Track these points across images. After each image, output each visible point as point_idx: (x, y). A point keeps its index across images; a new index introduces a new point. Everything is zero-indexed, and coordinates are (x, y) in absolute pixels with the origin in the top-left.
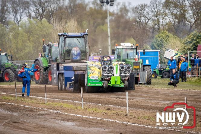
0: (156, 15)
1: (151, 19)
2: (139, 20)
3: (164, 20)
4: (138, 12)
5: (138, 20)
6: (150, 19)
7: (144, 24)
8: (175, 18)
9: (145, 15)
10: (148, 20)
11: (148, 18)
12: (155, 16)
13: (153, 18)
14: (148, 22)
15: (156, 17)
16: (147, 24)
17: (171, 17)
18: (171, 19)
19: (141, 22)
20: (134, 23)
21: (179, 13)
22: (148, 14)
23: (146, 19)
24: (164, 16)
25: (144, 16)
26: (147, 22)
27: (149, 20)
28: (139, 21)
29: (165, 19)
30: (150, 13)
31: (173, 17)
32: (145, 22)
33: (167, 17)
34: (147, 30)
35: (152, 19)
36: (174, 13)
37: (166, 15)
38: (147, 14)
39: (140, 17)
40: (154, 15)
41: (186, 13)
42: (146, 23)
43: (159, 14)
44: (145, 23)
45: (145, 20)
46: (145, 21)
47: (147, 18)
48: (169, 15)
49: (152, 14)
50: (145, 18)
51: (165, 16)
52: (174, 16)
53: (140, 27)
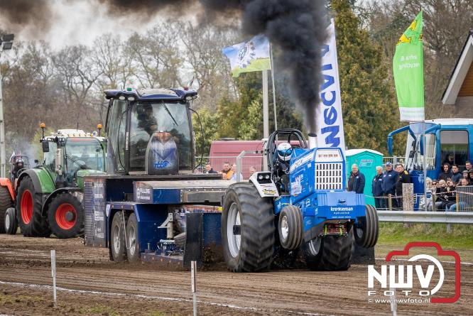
0: (109, 72)
1: (96, 81)
2: (69, 83)
3: (127, 82)
4: (65, 65)
5: (66, 84)
6: (94, 81)
7: (79, 94)
8: (153, 78)
9: (81, 72)
10: (89, 84)
11: (90, 78)
12: (106, 75)
13: (100, 78)
14: (89, 87)
15: (109, 76)
16: (88, 93)
17: (144, 76)
18: (145, 82)
19: (72, 87)
20: (57, 92)
21: (161, 67)
22: (89, 68)
23: (85, 81)
24: (126, 74)
25: (79, 75)
26: (86, 87)
27: (91, 82)
28: (68, 87)
29: (130, 81)
30: (94, 67)
31: (148, 76)
32: (82, 89)
33: (134, 77)
34: (86, 107)
35: (100, 82)
36: (149, 66)
37: (131, 72)
38: (86, 68)
39: (71, 76)
40: (103, 72)
41: (180, 66)
42: (85, 92)
43: (116, 71)
44: (83, 91)
45: (82, 83)
46: (82, 86)
47: (86, 78)
48: (139, 71)
49: (99, 68)
50: (82, 79)
51: (129, 75)
52: (151, 73)
53: (71, 101)
